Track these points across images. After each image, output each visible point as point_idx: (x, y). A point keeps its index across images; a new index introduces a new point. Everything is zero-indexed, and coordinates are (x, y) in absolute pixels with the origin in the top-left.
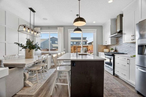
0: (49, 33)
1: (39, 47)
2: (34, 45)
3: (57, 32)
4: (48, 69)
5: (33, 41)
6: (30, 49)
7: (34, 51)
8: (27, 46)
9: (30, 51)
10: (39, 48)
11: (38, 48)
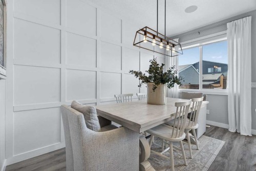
0: (198, 45)
1: (176, 77)
2: (166, 73)
3: (226, 38)
4: (199, 136)
5: (163, 65)
6: (157, 84)
7: (165, 87)
8: (150, 77)
9: (155, 88)
10: (176, 81)
11: (174, 82)
